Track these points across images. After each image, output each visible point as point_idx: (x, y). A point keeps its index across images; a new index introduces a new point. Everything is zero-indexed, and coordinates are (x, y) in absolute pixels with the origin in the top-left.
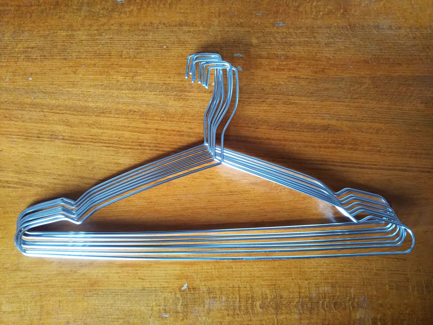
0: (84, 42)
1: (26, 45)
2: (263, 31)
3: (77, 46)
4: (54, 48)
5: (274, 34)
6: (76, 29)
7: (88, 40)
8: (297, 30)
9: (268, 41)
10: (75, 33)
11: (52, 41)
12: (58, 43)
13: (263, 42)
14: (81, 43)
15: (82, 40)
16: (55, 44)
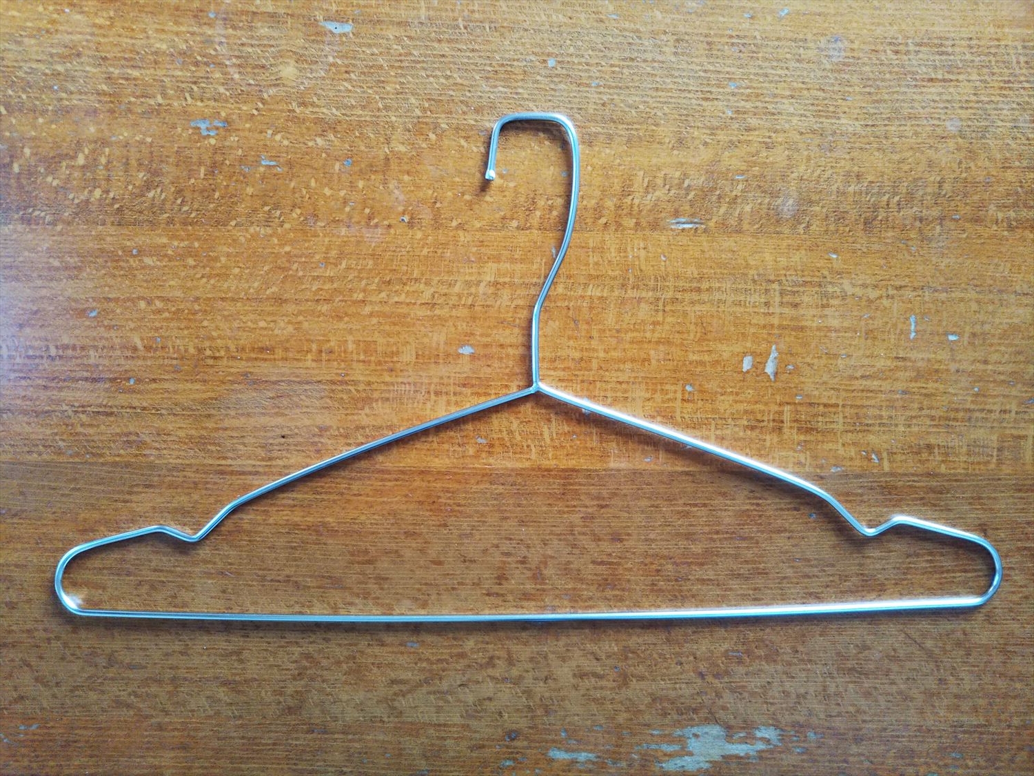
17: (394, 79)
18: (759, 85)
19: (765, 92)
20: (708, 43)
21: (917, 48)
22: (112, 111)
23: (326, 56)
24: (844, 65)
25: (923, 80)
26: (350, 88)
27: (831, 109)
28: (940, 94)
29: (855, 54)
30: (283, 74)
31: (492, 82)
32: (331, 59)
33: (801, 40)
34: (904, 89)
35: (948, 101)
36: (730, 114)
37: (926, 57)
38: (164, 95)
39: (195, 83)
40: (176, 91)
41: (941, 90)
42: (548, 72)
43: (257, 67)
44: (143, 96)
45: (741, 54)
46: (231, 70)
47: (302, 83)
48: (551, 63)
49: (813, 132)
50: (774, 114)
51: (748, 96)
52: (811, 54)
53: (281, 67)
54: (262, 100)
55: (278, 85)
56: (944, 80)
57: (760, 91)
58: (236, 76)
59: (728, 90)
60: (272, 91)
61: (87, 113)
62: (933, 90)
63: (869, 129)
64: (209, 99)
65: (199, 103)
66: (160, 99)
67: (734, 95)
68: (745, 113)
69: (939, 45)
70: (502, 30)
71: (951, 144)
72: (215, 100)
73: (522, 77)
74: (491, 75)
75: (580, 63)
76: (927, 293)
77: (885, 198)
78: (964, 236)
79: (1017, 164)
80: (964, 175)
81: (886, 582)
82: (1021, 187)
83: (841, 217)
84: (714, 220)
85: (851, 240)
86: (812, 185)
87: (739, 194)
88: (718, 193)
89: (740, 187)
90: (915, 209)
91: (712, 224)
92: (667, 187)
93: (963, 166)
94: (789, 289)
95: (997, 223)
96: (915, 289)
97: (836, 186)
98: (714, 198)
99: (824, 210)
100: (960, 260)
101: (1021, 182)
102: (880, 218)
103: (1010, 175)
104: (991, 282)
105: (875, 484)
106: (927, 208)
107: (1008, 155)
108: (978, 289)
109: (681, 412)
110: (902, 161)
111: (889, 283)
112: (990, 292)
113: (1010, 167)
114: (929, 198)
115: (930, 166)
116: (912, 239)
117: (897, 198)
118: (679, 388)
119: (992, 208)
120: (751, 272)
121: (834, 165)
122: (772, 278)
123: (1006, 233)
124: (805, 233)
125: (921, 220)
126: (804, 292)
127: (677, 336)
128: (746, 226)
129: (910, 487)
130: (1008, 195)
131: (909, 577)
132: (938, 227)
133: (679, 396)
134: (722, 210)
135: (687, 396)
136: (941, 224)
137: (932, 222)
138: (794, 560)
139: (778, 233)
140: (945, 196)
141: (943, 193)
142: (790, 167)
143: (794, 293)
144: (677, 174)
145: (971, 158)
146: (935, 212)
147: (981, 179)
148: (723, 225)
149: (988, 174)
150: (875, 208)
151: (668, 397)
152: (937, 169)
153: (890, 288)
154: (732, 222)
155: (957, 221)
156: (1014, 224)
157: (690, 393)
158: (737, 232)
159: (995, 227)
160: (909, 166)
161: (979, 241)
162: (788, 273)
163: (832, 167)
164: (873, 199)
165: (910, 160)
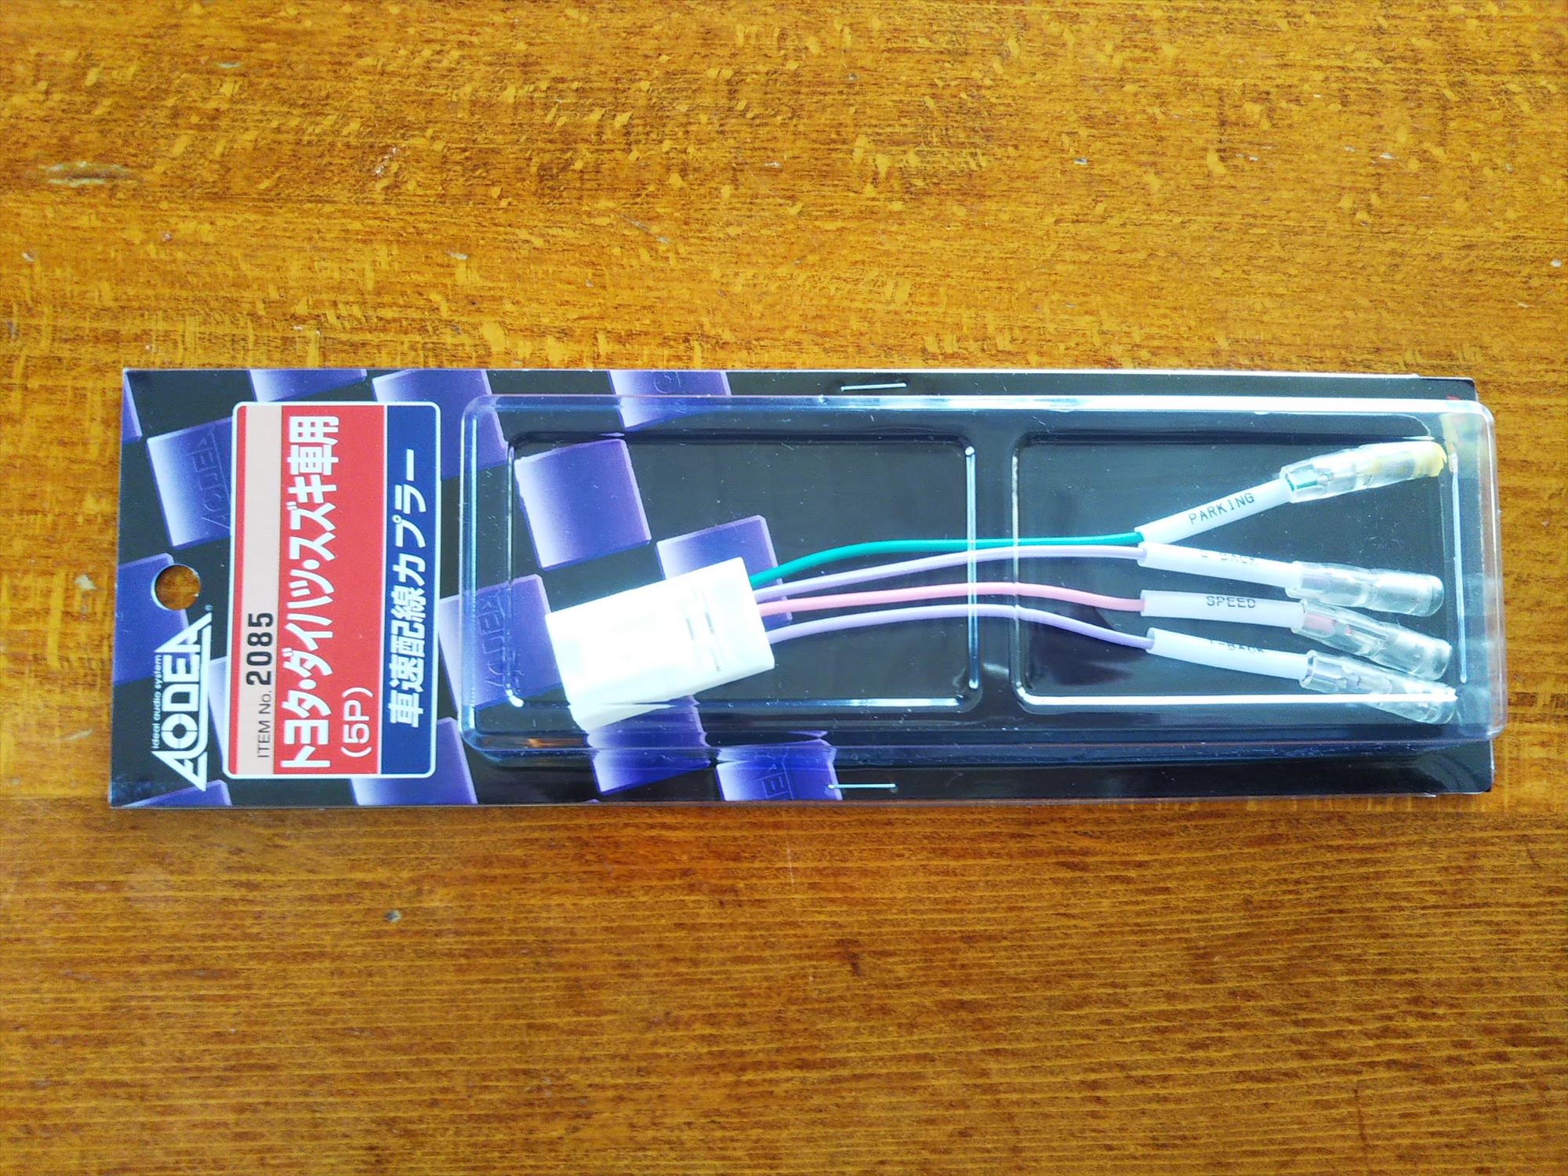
76: (697, 353)
77: (595, 116)
78: (793, 211)
79: (923, 42)
80: (792, 66)
81: (592, 1094)
82: (934, 96)
83: (479, 161)
84: (159, 169)
85: (501, 217)
86: (410, 86)
87: (224, 106)
88: (170, 102)
89: (228, 89)
90: (667, 145)
91: (152, 176)
92: (43, 85)
93: (790, 44)
94: (344, 337)
95: (875, 181)
96: (665, 342)
97: (468, 89)
98: (161, 116)
99: (438, 146)
100: (782, 271)
101: (933, 85)
102: (578, 165)
103: (905, 69)
104: (864, 327)
106: (700, 142)
107: (899, 21)
108: (829, 343)
109: (62, 646)
110: (640, 30)
111: (599, 325)
112: (860, 349)
113: (905, 51)
114: (703, 118)
115: (706, 44)
116: (658, 218)
117: (622, 119)
118: (58, 582)
119: (862, 142)
120: (248, 295)
121: (464, 38)
122: (301, 309)
123: (897, 206)
124: (387, 202)
125: (683, 173)
126: (378, 347)
127: (56, 450)
128: (238, 183)
130: (903, 114)
132: (727, 191)
133: (57, 602)
134: (179, 147)
135: (77, 605)
136: (734, 181)
137: (710, 176)
139: (319, 200)
140: (743, 114)
141: (741, 106)
142: (354, 45)
143: (355, 347)
144: (70, 55)
145: (808, 26)
146: (720, 153)
147: (836, 75)
148: (181, 183)
149: (852, 66)
150: (568, 140)
151: (29, 605)
152: (725, 52)
153: (601, 337)
154: (207, 173)
155: (775, 173)
156: (920, 183)
157: (85, 595)
158: (215, 197)
159: (869, 190)
160: (653, 43)
161: (831, 226)
162: (341, 298)
163: (461, 44)
164: (561, 122)
165: (657, 28)
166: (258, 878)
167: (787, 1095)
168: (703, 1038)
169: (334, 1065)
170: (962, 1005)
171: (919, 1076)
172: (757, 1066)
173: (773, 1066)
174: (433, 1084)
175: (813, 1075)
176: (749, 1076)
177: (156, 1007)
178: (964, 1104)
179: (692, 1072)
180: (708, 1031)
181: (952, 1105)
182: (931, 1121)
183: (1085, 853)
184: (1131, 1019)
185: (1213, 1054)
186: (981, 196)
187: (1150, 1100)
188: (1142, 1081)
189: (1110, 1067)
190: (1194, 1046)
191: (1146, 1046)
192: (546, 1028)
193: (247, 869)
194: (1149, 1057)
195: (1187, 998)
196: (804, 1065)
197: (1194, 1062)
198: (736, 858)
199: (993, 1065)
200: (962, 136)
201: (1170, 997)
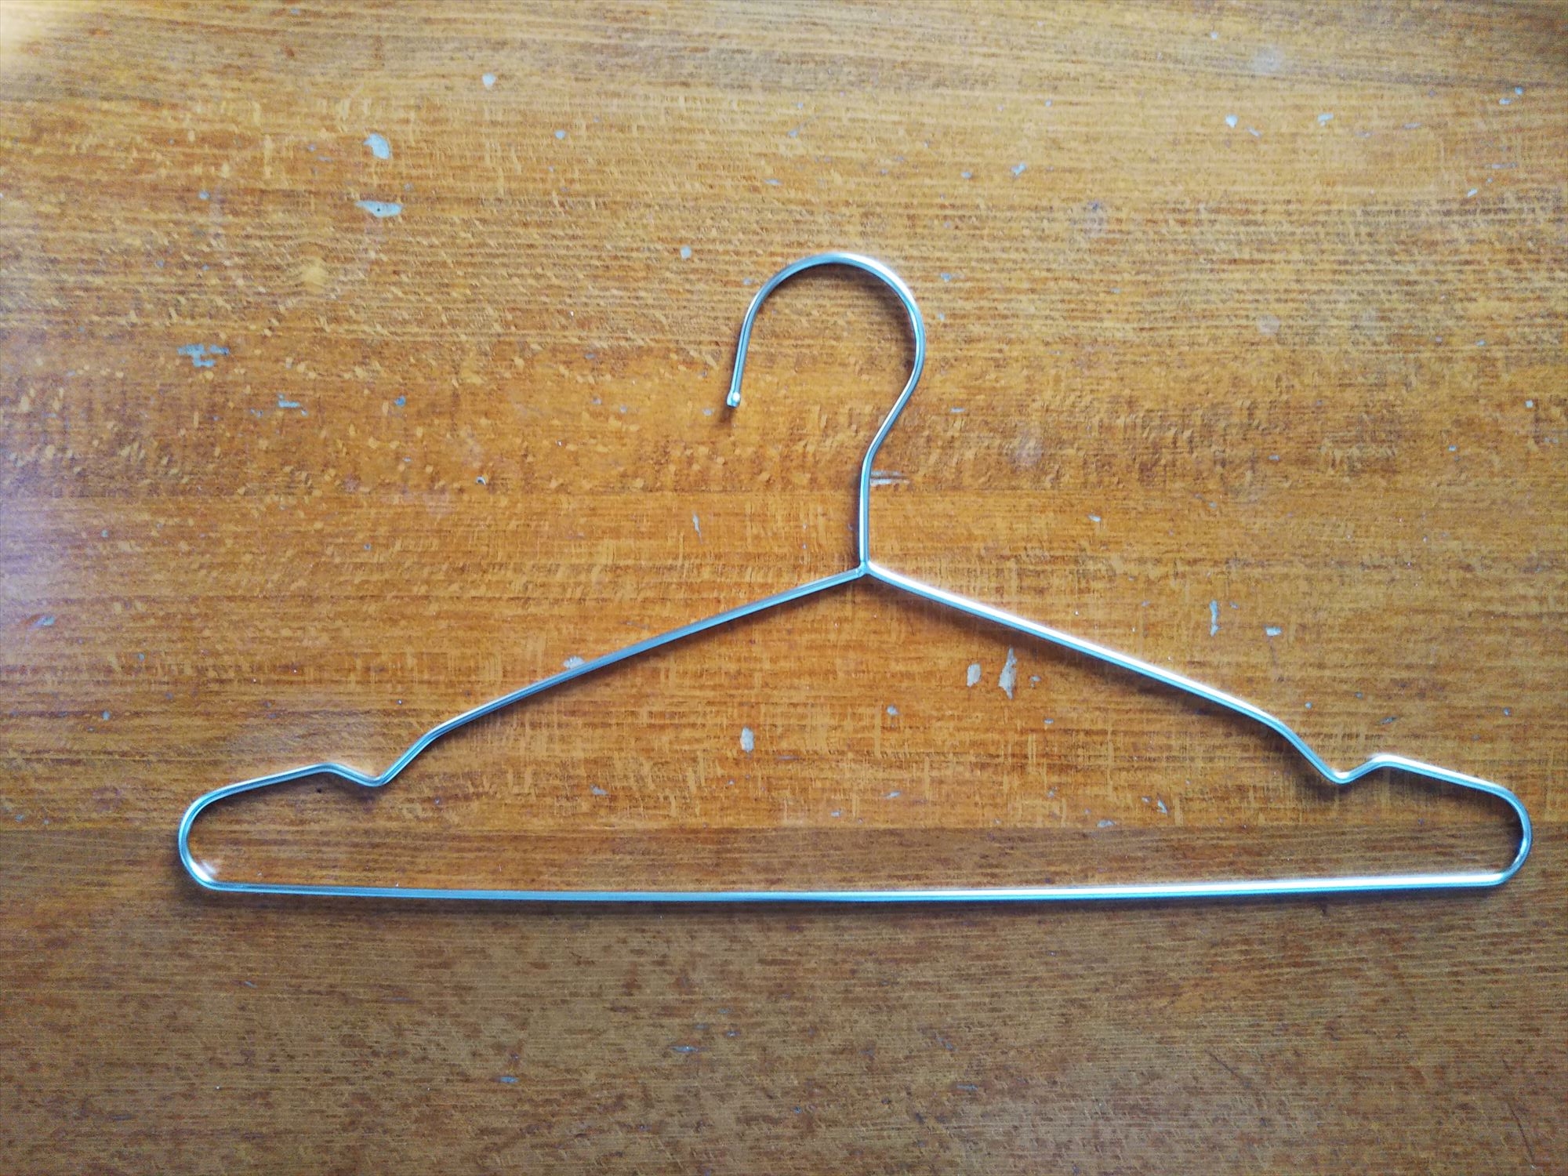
0: (1026, 285)
1: (1263, 275)
2: (275, 323)
3: (1054, 266)
4: (1147, 257)
5: (229, 307)
6: (1061, 347)
7: (1008, 290)
8: (133, 325)
9: (258, 272)
10: (1062, 327)
11: (1159, 294)
12: (1132, 283)
13: (278, 268)
14: (1034, 280)
15: (1033, 291)
16: (1142, 277)
17: (462, 281)
18: (985, 276)
19: (993, 285)
20: (909, 217)
21: (1213, 217)
22: (65, 336)
23: (366, 250)
24: (1108, 241)
25: (1223, 262)
26: (400, 294)
27: (1090, 307)
28: (1246, 282)
29: (1124, 227)
30: (305, 278)
31: (602, 283)
32: (372, 255)
33: (1044, 209)
34: (1193, 276)
35: (1259, 292)
36: (942, 320)
37: (1226, 228)
38: (140, 311)
39: (182, 293)
40: (156, 305)
41: (1248, 275)
42: (681, 266)
43: (268, 268)
44: (110, 314)
45: (957, 232)
46: (232, 274)
47: (334, 290)
48: (685, 252)
49: (1064, 341)
50: (1005, 317)
51: (969, 292)
52: (1058, 228)
53: (303, 268)
54: (279, 317)
55: (299, 293)
56: (1252, 262)
57: (985, 285)
58: (240, 282)
59: (939, 285)
60: (291, 302)
61: (32, 339)
62: (1237, 277)
63: (1144, 334)
64: (202, 316)
65: (189, 322)
66: (133, 317)
67: (947, 291)
68: (964, 317)
69: (1244, 211)
70: (614, 207)
71: (1265, 353)
72: (211, 317)
73: (644, 274)
74: (600, 272)
75: (727, 252)
76: (1234, 569)
77: (1171, 433)
78: (1286, 485)
79: (1361, 379)
80: (1285, 397)
81: (1181, 983)
82: (1367, 412)
83: (1105, 463)
84: (921, 473)
85: (1120, 495)
86: (1064, 417)
87: (957, 435)
88: (926, 433)
89: (958, 424)
90: (1214, 448)
91: (918, 478)
92: (854, 427)
93: (1284, 384)
94: (1031, 567)
95: (1333, 465)
96: (1216, 563)
97: (1097, 418)
98: (922, 441)
99: (1081, 453)
100: (1281, 520)
101: (1366, 406)
102: (1163, 462)
103: (1350, 396)
104: (1328, 551)
105: (1164, 844)
106: (1232, 445)
107: (1346, 367)
108: (1308, 561)
109: (882, 745)
110: (1196, 378)
111: (1178, 556)
112: (1326, 565)
113: (1350, 385)
114: (1234, 431)
115: (1234, 385)
116: (1210, 491)
117: (1187, 433)
118: (877, 711)
119: (1327, 443)
120: (976, 545)
121: (1095, 387)
122: (1006, 552)
123: (1347, 480)
124: (1053, 488)
125: (1223, 464)
126: (1052, 572)
127: (872, 637)
128: (967, 480)
129: (1215, 846)
130: (1350, 424)
131: (1215, 974)
132: (1249, 475)
133: (878, 721)
134: (933, 458)
135: (889, 723)
136: (1253, 469)
137: (1240, 466)
138: (1048, 953)
139: (1014, 488)
140: (1257, 427)
141: (1256, 423)
142: (1030, 393)
143: (1038, 574)
144: (868, 409)
145: (1294, 373)
146: (1244, 451)
147: (1310, 402)
148: (935, 481)
149: (1319, 395)
150: (1156, 448)
151: (863, 723)
152: (1246, 390)
153: (1179, 563)
154: (948, 474)
155: (1276, 463)
156: (1359, 466)
157: (893, 718)
158: (955, 488)
159: (1331, 472)
160: (1204, 387)
161: (1308, 492)
162: (1029, 545)
163: (1092, 391)
164: (1153, 435)
165: (1206, 378)
166: (997, 871)
167: (1288, 982)
168: (1241, 951)
169: (1041, 971)
170: (1383, 931)
171: (1359, 970)
172: (1270, 966)
173: (1280, 966)
174: (1094, 980)
175: (1301, 970)
176: (1267, 971)
177: (944, 942)
178: (1384, 985)
179: (1236, 970)
180: (1244, 947)
181: (1377, 985)
182: (1366, 994)
183: (1452, 846)
184: (1478, 937)
185: (1524, 956)
186: (1395, 472)
187: (1488, 982)
188: (1484, 972)
189: (1465, 963)
190: (1512, 952)
191: (1485, 952)
192: (1156, 948)
193: (991, 866)
194: (1486, 958)
195: (1509, 926)
196: (1296, 965)
197: (1512, 961)
198: (1259, 854)
199: (1401, 964)
200: (1383, 436)
201: (1499, 925)
